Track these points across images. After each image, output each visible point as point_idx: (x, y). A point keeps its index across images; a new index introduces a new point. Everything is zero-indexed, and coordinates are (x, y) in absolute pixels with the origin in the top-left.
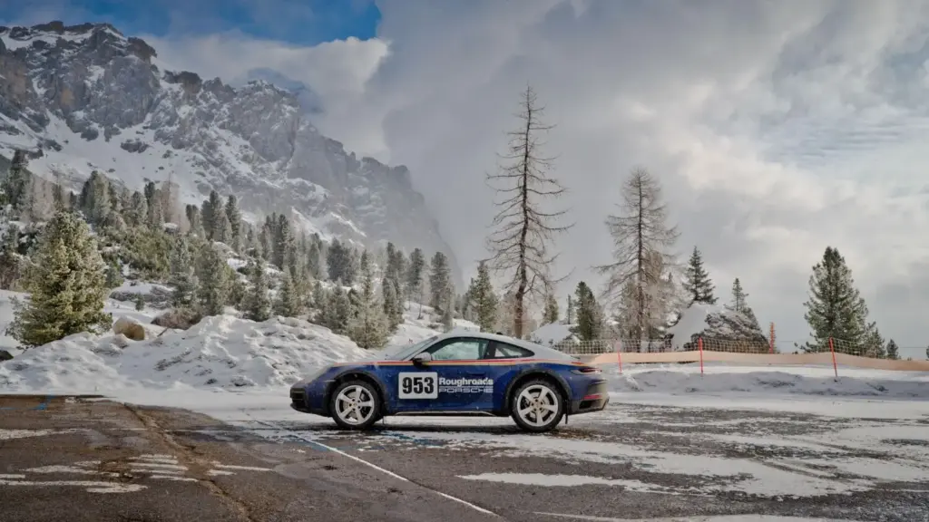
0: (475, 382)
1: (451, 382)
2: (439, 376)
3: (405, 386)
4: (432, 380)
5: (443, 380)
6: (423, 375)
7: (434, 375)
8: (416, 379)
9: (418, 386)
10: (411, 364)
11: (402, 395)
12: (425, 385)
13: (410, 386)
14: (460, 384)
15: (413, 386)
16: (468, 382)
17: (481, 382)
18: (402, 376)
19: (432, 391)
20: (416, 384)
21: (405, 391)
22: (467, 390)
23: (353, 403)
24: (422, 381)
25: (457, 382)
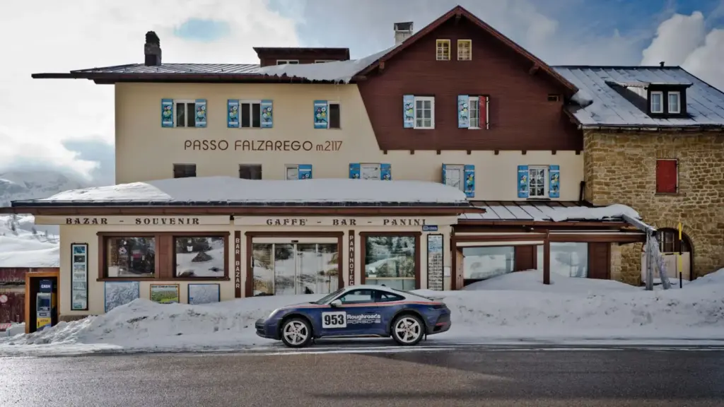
0: (369, 317)
1: (355, 317)
2: (347, 314)
3: (326, 320)
4: (342, 317)
5: (349, 316)
6: (338, 313)
7: (344, 313)
8: (333, 316)
9: (334, 320)
10: (330, 307)
11: (324, 326)
12: (339, 319)
13: (329, 321)
14: (361, 318)
15: (331, 321)
16: (365, 317)
17: (373, 317)
18: (324, 314)
19: (343, 323)
20: (333, 319)
21: (326, 324)
22: (364, 322)
23: (295, 330)
24: (337, 317)
25: (358, 317)
